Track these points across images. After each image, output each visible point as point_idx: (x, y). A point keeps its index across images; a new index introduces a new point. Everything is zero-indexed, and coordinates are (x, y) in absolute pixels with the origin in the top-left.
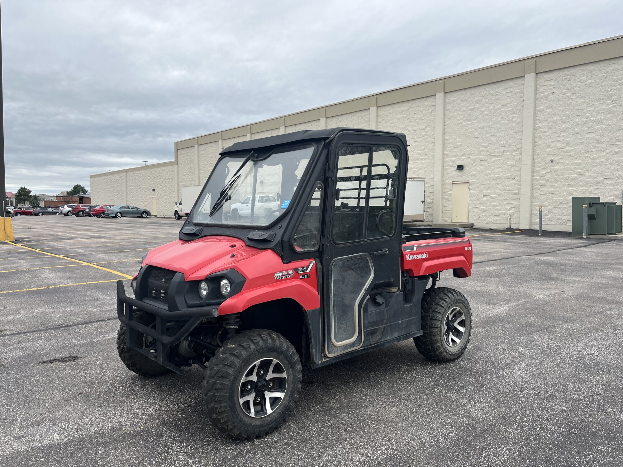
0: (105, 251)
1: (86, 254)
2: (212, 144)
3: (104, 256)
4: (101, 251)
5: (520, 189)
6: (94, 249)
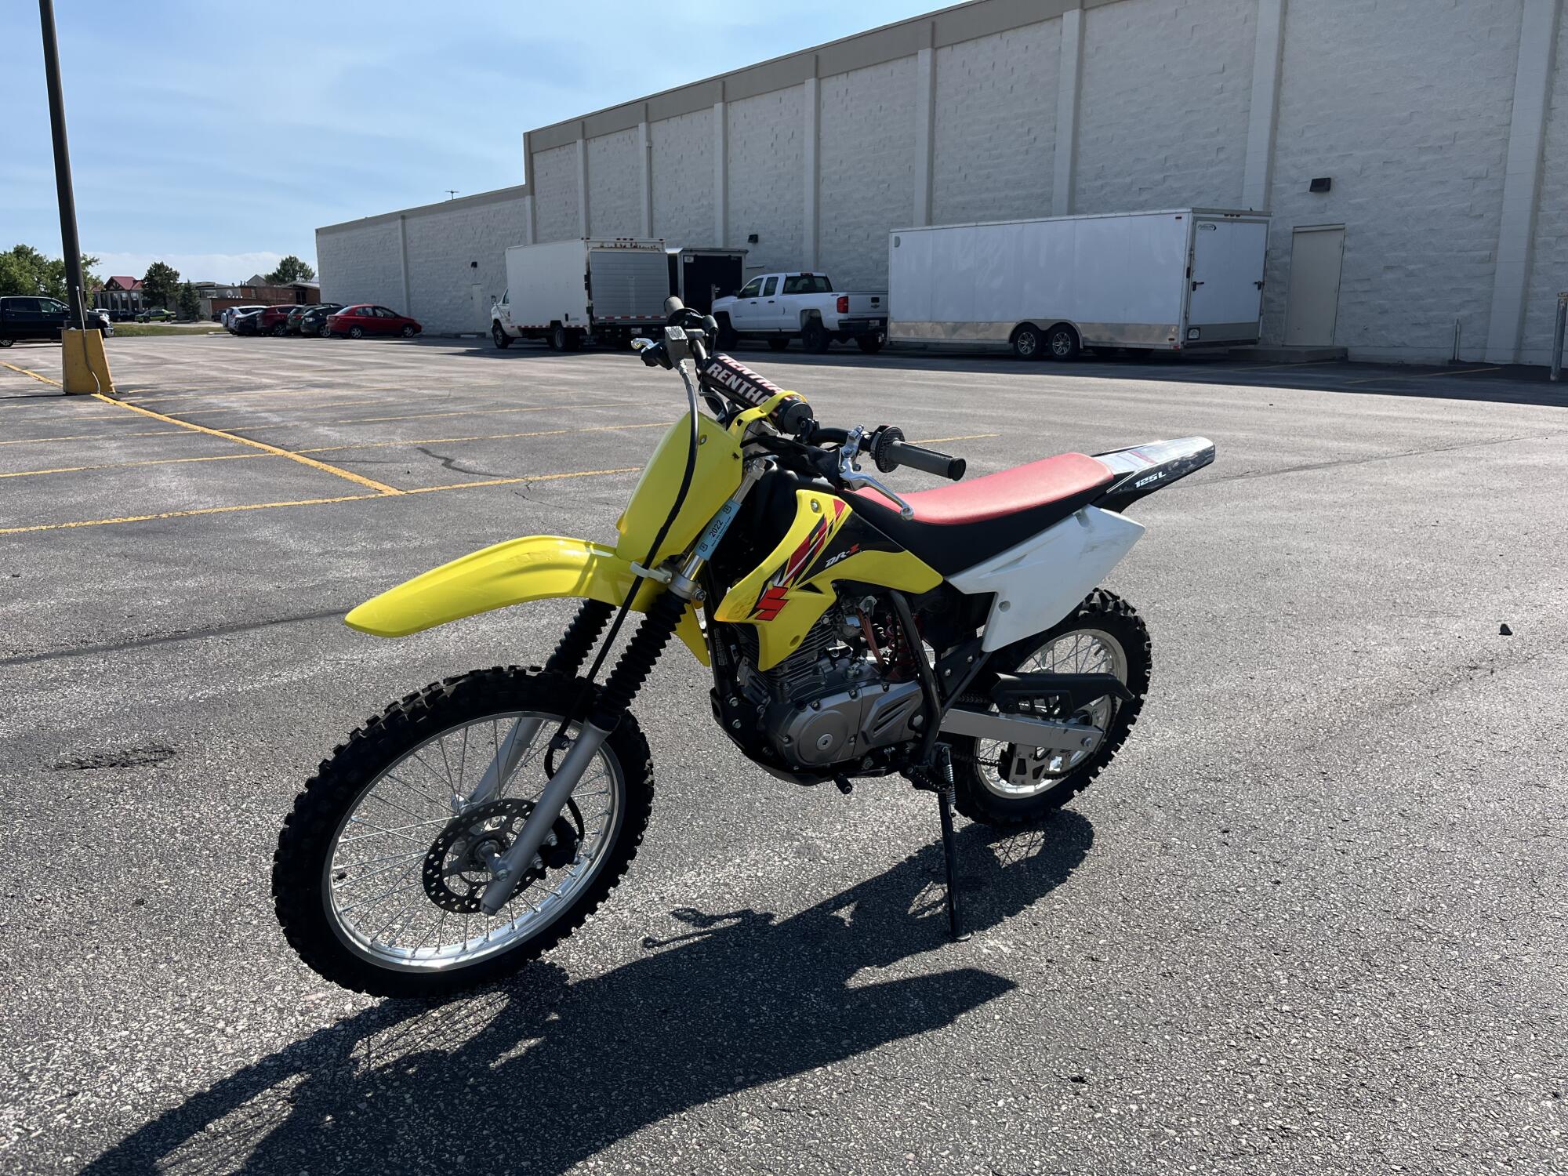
0: (336, 419)
1: (286, 428)
2: (619, 135)
3: (329, 433)
4: (326, 419)
5: (1496, 247)
6: (307, 414)
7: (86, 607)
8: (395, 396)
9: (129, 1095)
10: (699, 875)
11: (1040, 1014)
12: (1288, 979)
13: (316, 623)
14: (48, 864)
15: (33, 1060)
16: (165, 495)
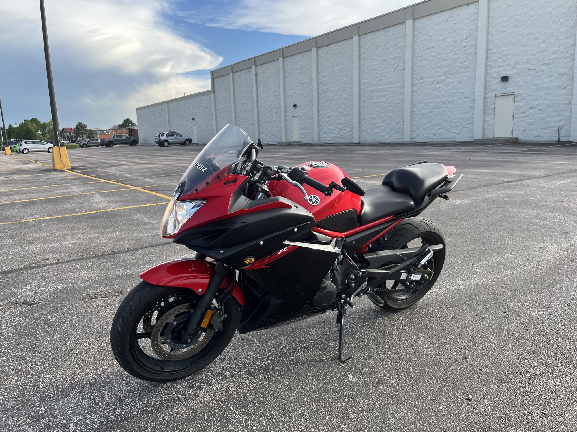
0: (151, 176)
1: (134, 179)
2: (245, 71)
4: (147, 176)
5: (572, 99)
6: (142, 174)
7: (79, 244)
9: (135, 409)
10: (317, 331)
11: (449, 377)
12: (537, 363)
13: (161, 247)
14: (88, 332)
15: (98, 398)
16: (98, 204)
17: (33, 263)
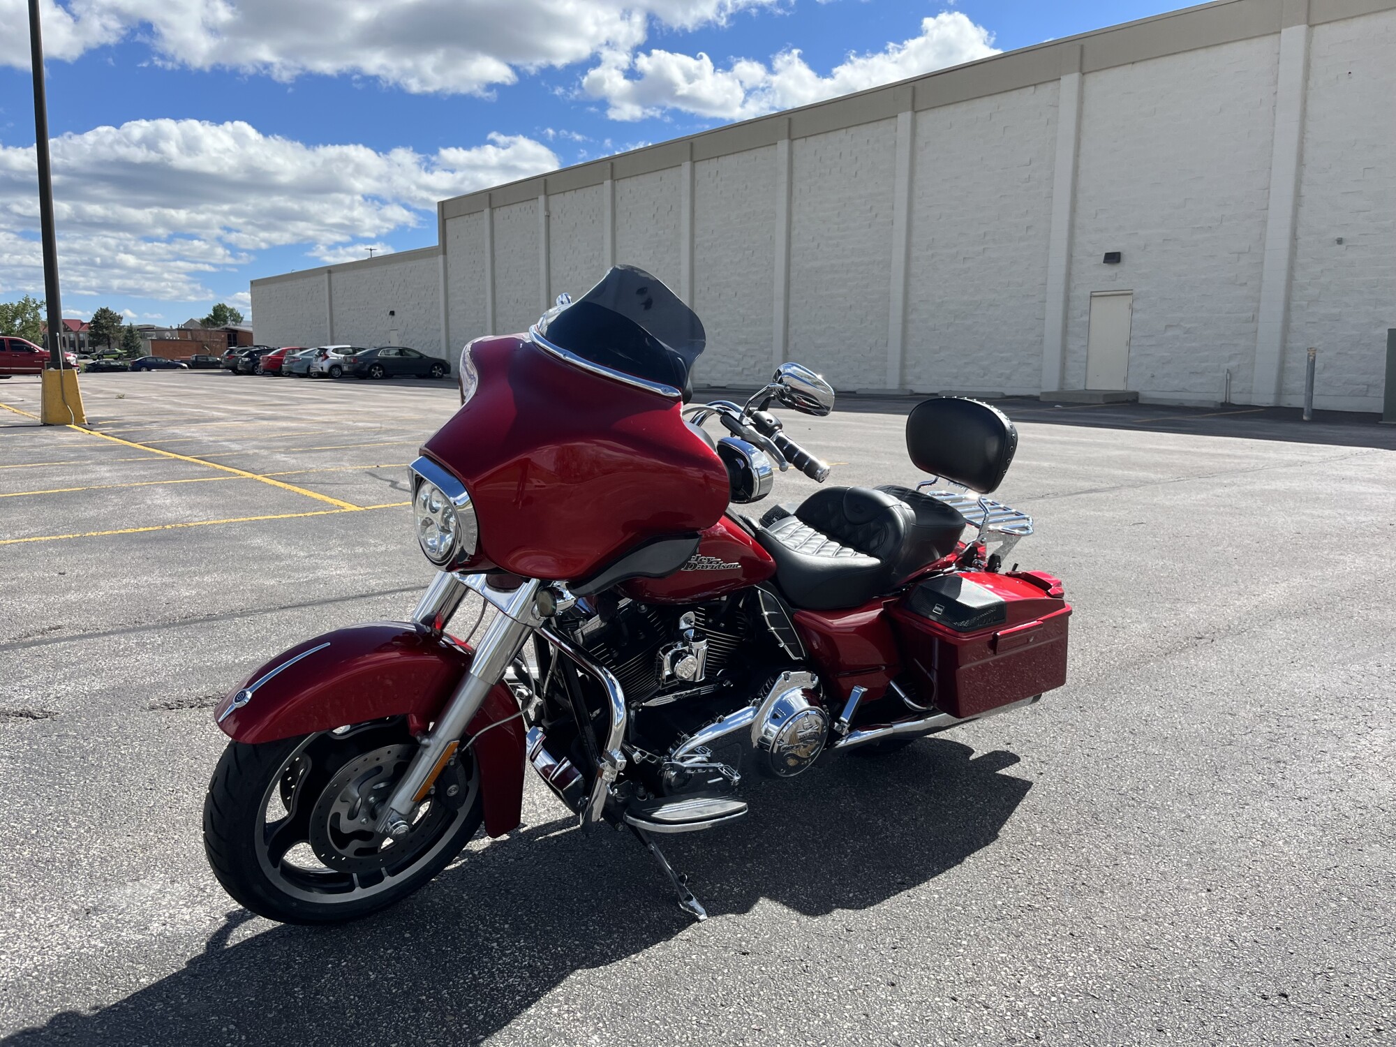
2: (522, 205)
4: (278, 447)
5: (1258, 309)
7: (130, 597)
8: (335, 428)
13: (317, 608)
16: (164, 511)
17: (29, 635)
